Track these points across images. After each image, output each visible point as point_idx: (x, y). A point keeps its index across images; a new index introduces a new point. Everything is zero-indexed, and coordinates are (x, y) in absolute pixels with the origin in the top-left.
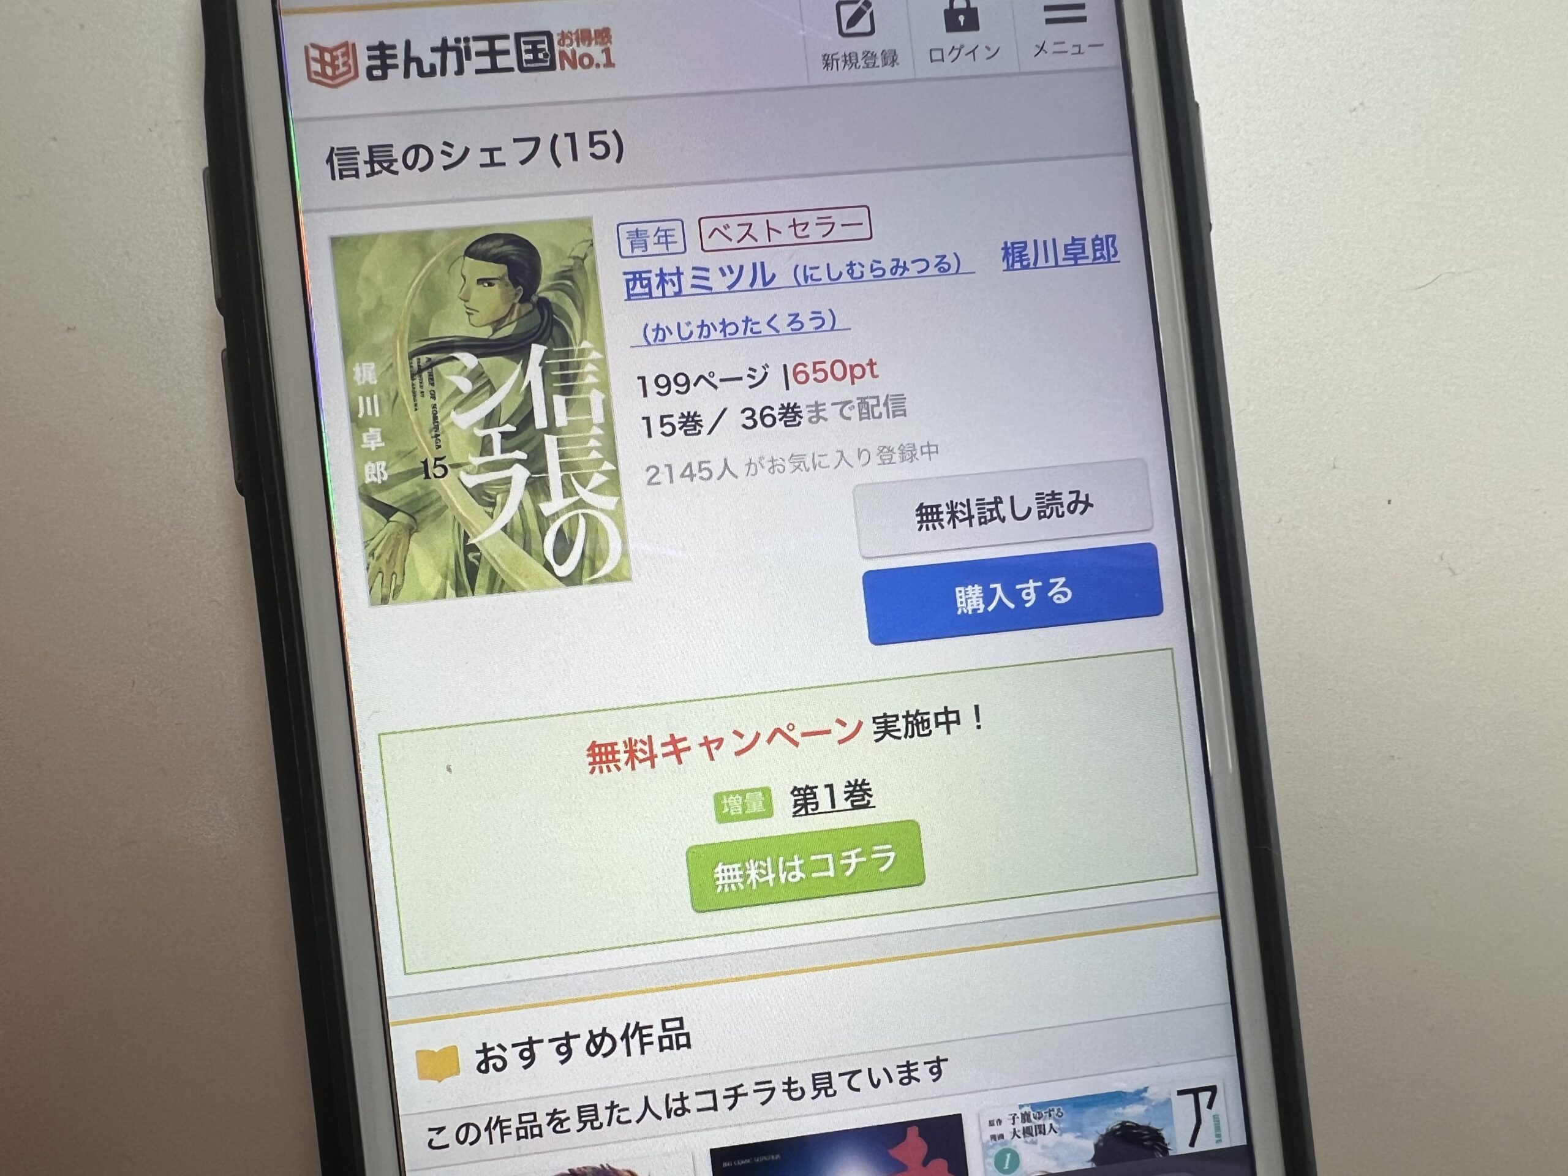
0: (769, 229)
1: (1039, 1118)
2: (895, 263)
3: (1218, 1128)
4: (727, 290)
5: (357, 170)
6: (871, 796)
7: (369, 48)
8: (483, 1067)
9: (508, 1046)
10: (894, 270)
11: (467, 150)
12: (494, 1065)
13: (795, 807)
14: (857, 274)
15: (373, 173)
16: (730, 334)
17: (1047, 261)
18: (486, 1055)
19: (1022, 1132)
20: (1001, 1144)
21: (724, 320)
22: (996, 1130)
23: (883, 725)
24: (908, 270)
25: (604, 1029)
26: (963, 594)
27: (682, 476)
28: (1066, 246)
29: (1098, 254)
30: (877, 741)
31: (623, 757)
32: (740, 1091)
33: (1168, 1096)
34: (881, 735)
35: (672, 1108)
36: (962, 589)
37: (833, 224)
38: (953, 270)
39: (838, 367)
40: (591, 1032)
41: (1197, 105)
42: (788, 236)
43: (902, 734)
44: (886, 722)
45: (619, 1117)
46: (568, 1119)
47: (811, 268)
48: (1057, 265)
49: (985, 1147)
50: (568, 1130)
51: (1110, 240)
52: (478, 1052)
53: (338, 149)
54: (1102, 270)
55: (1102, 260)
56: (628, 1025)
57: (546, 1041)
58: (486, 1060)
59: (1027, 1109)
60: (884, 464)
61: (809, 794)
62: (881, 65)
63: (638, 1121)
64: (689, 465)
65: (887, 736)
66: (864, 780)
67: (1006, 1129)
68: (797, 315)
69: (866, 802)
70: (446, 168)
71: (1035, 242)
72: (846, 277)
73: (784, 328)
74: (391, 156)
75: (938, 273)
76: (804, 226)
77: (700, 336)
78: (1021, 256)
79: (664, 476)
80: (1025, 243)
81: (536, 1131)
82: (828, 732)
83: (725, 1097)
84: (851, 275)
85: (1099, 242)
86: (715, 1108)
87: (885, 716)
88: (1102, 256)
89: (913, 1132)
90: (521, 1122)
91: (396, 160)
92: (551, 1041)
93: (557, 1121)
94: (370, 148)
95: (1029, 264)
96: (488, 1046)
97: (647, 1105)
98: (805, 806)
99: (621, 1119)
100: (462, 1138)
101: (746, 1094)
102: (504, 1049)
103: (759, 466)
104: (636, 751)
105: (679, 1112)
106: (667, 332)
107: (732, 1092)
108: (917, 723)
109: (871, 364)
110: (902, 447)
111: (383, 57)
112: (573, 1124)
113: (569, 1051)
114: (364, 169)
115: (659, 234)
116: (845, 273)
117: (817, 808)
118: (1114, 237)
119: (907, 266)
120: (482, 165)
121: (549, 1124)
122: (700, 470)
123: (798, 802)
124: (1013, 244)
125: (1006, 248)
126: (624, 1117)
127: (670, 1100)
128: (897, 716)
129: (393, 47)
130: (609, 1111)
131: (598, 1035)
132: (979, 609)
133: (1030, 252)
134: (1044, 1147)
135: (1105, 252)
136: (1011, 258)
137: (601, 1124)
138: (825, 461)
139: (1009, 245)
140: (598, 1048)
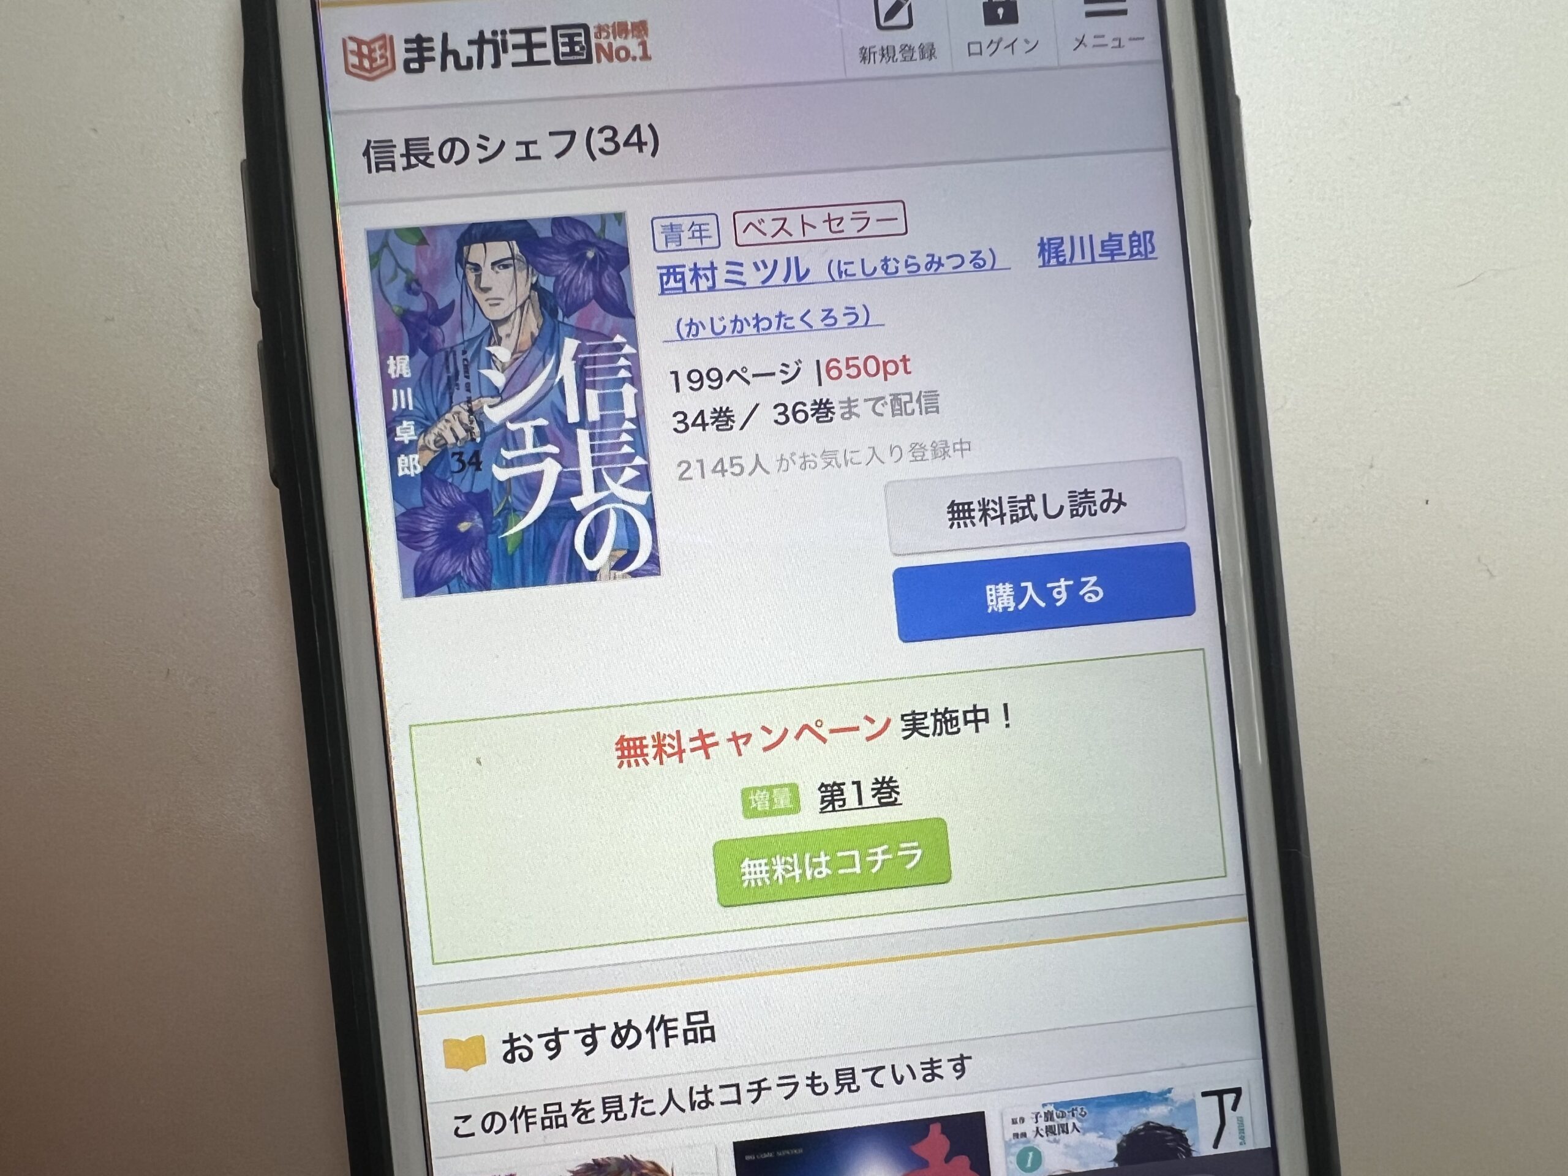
0: (803, 223)
1: (1063, 1117)
2: (930, 259)
3: (1242, 1131)
4: (761, 285)
5: (393, 163)
6: (898, 793)
7: (407, 41)
8: (509, 1057)
9: (534, 1036)
10: (929, 266)
11: (503, 144)
12: (520, 1056)
13: (822, 803)
14: (891, 269)
15: (409, 166)
16: (764, 329)
17: (1083, 257)
18: (512, 1045)
19: (1045, 1130)
20: (1024, 1143)
21: (757, 315)
22: (1019, 1128)
23: (912, 722)
24: (943, 265)
25: (630, 1021)
26: (993, 592)
27: (714, 471)
28: (1103, 242)
29: (1135, 250)
30: (905, 738)
31: (651, 751)
32: (763, 1085)
33: (1192, 1097)
34: (908, 733)
35: (695, 1101)
36: (993, 587)
37: (868, 219)
38: (988, 266)
39: (871, 364)
40: (616, 1024)
41: (1238, 100)
42: (823, 231)
43: (930, 731)
44: (914, 719)
45: (643, 1109)
46: (592, 1109)
47: (845, 263)
48: (1093, 261)
49: (1008, 1145)
50: (593, 1121)
51: (1148, 236)
52: (505, 1042)
53: (375, 142)
54: (1140, 265)
55: (1138, 257)
56: (653, 1018)
57: (572, 1032)
58: (512, 1050)
59: (1051, 1108)
60: (916, 460)
61: (836, 791)
62: (918, 59)
63: (662, 1113)
64: (721, 460)
65: (916, 734)
66: (891, 777)
67: (1029, 1127)
68: (831, 311)
69: (892, 800)
70: (481, 161)
71: (1072, 238)
72: (880, 273)
73: (817, 324)
74: (428, 149)
75: (973, 269)
76: (838, 221)
77: (733, 332)
78: (1057, 252)
79: (694, 471)
80: (1062, 239)
81: (561, 1121)
82: (857, 729)
83: (749, 1091)
84: (886, 272)
85: (1136, 238)
86: (738, 1102)
87: (913, 713)
88: (1139, 253)
89: (935, 1129)
90: (546, 1112)
91: (432, 153)
92: (577, 1032)
93: (582, 1112)
94: (407, 141)
95: (1065, 260)
96: (515, 1037)
97: (671, 1098)
98: (832, 802)
99: (646, 1111)
100: (487, 1127)
101: (769, 1088)
102: (530, 1040)
103: (790, 461)
104: (665, 745)
105: (703, 1105)
106: (700, 327)
107: (755, 1086)
108: (946, 720)
109: (905, 360)
110: (934, 445)
111: (420, 50)
112: (598, 1114)
113: (595, 1043)
114: (401, 162)
115: (693, 228)
116: (879, 269)
117: (844, 804)
118: (1152, 233)
119: (942, 262)
120: (517, 159)
121: (574, 1114)
122: (732, 465)
123: (825, 799)
124: (1049, 240)
125: (1042, 244)
126: (648, 1108)
127: (694, 1092)
128: (925, 714)
129: (430, 40)
130: (633, 1102)
131: (623, 1027)
132: (1009, 607)
133: (1067, 247)
134: (1067, 1146)
135: (1142, 249)
136: (1046, 254)
137: (625, 1115)
138: (856, 458)
139: (1045, 241)
140: (624, 1040)
